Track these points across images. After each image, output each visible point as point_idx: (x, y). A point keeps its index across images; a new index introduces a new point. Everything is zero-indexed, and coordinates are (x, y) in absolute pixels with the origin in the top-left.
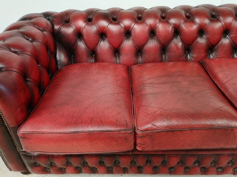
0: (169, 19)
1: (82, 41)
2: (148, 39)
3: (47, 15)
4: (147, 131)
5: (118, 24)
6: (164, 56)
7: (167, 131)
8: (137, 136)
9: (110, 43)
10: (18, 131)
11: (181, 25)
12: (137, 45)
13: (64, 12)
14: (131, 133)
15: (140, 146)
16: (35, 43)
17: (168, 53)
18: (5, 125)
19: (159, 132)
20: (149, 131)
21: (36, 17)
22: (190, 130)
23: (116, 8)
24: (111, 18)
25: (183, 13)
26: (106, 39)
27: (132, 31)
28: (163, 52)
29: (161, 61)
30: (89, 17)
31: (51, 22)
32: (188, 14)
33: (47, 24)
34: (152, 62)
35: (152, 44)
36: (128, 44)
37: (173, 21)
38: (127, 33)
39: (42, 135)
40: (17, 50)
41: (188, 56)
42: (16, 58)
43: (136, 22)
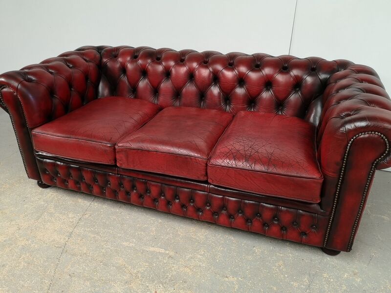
1: (126, 77)
5: (161, 63)
10: (32, 131)
11: (220, 71)
14: (110, 146)
15: (119, 162)
17: (206, 100)
19: (131, 149)
20: (124, 147)
21: (88, 49)
24: (155, 57)
26: (147, 78)
30: (136, 54)
31: (101, 55)
32: (232, 61)
33: (96, 56)
38: (168, 73)
41: (228, 107)
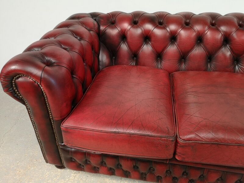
0: (220, 26)
1: (126, 43)
2: (194, 46)
3: (94, 15)
4: (189, 141)
5: (164, 28)
6: (209, 65)
7: (213, 144)
8: (179, 145)
9: (153, 46)
10: (61, 125)
11: (232, 33)
12: (182, 52)
13: (111, 13)
14: (172, 141)
15: (180, 156)
16: (82, 42)
17: (214, 62)
18: (50, 118)
19: (203, 143)
20: (192, 141)
21: (83, 17)
22: (238, 145)
23: (163, 12)
24: (157, 22)
25: (235, 20)
26: (150, 43)
27: (178, 36)
28: (209, 60)
29: (206, 70)
30: (135, 20)
31: (97, 22)
32: (241, 23)
33: (94, 24)
34: (196, 70)
35: (198, 51)
36: (172, 49)
37: (223, 28)
38: (173, 37)
39: (84, 131)
40: (67, 47)
41: (237, 67)
42: (66, 55)
43: (183, 28)
